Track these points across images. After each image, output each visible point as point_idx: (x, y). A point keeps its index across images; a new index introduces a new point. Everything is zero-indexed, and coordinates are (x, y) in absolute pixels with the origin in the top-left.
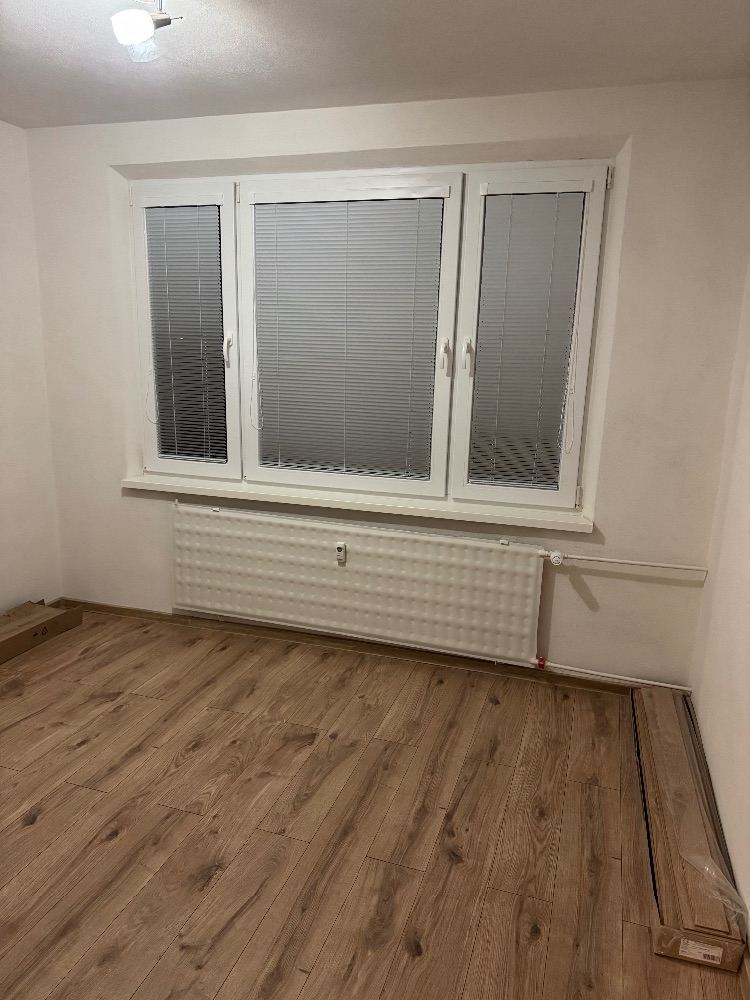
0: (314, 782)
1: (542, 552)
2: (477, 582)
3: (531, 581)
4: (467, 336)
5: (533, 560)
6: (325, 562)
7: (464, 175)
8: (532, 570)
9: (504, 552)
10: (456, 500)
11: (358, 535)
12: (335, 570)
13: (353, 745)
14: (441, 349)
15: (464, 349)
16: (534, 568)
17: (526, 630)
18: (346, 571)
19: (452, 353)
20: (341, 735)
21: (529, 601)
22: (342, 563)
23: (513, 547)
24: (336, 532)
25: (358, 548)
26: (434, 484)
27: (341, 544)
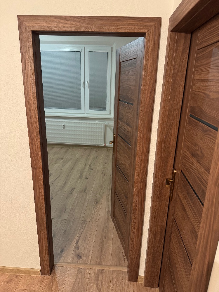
0: (65, 164)
1: (104, 123)
2: (92, 130)
3: (102, 129)
4: (87, 80)
5: (103, 125)
6: (60, 128)
7: (84, 47)
8: (102, 127)
9: (97, 124)
10: (87, 114)
11: (67, 122)
12: (63, 130)
13: (71, 159)
14: (82, 82)
15: (87, 83)
16: (103, 126)
17: (102, 139)
18: (65, 130)
19: (84, 83)
20: (68, 158)
21: (102, 133)
22: (64, 128)
23: (99, 123)
24: (62, 122)
25: (67, 125)
26: (82, 111)
27: (63, 124)
